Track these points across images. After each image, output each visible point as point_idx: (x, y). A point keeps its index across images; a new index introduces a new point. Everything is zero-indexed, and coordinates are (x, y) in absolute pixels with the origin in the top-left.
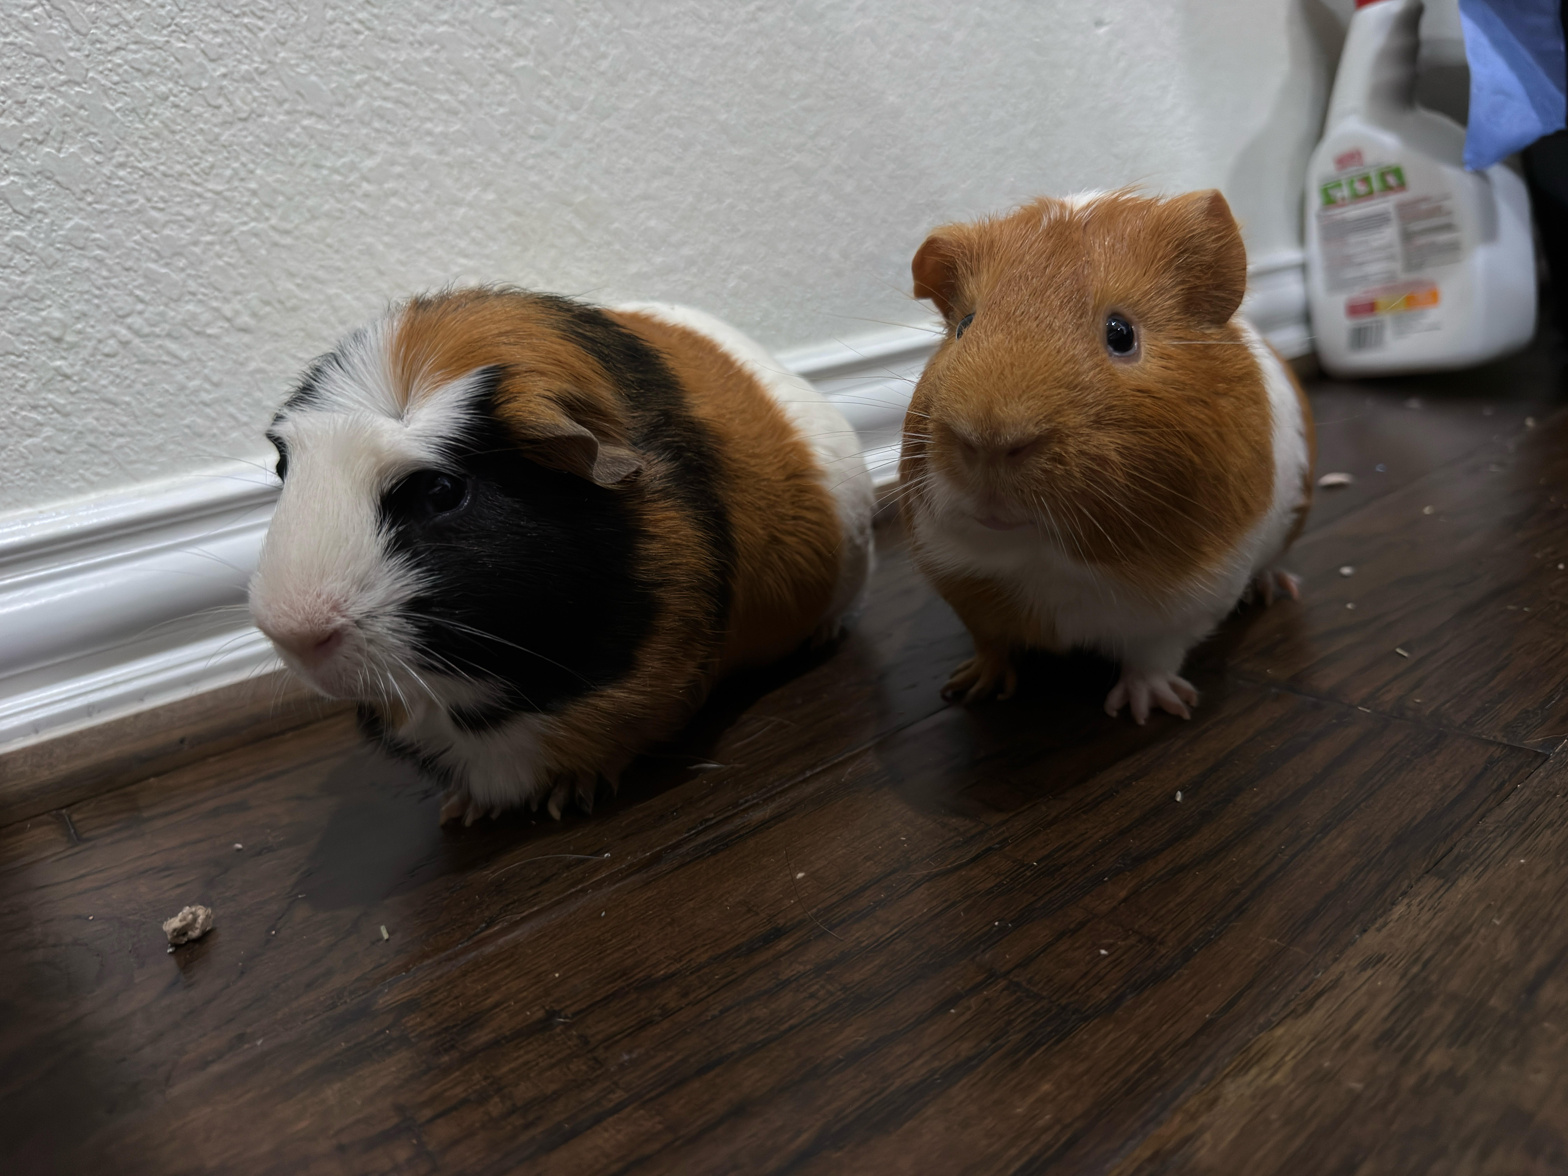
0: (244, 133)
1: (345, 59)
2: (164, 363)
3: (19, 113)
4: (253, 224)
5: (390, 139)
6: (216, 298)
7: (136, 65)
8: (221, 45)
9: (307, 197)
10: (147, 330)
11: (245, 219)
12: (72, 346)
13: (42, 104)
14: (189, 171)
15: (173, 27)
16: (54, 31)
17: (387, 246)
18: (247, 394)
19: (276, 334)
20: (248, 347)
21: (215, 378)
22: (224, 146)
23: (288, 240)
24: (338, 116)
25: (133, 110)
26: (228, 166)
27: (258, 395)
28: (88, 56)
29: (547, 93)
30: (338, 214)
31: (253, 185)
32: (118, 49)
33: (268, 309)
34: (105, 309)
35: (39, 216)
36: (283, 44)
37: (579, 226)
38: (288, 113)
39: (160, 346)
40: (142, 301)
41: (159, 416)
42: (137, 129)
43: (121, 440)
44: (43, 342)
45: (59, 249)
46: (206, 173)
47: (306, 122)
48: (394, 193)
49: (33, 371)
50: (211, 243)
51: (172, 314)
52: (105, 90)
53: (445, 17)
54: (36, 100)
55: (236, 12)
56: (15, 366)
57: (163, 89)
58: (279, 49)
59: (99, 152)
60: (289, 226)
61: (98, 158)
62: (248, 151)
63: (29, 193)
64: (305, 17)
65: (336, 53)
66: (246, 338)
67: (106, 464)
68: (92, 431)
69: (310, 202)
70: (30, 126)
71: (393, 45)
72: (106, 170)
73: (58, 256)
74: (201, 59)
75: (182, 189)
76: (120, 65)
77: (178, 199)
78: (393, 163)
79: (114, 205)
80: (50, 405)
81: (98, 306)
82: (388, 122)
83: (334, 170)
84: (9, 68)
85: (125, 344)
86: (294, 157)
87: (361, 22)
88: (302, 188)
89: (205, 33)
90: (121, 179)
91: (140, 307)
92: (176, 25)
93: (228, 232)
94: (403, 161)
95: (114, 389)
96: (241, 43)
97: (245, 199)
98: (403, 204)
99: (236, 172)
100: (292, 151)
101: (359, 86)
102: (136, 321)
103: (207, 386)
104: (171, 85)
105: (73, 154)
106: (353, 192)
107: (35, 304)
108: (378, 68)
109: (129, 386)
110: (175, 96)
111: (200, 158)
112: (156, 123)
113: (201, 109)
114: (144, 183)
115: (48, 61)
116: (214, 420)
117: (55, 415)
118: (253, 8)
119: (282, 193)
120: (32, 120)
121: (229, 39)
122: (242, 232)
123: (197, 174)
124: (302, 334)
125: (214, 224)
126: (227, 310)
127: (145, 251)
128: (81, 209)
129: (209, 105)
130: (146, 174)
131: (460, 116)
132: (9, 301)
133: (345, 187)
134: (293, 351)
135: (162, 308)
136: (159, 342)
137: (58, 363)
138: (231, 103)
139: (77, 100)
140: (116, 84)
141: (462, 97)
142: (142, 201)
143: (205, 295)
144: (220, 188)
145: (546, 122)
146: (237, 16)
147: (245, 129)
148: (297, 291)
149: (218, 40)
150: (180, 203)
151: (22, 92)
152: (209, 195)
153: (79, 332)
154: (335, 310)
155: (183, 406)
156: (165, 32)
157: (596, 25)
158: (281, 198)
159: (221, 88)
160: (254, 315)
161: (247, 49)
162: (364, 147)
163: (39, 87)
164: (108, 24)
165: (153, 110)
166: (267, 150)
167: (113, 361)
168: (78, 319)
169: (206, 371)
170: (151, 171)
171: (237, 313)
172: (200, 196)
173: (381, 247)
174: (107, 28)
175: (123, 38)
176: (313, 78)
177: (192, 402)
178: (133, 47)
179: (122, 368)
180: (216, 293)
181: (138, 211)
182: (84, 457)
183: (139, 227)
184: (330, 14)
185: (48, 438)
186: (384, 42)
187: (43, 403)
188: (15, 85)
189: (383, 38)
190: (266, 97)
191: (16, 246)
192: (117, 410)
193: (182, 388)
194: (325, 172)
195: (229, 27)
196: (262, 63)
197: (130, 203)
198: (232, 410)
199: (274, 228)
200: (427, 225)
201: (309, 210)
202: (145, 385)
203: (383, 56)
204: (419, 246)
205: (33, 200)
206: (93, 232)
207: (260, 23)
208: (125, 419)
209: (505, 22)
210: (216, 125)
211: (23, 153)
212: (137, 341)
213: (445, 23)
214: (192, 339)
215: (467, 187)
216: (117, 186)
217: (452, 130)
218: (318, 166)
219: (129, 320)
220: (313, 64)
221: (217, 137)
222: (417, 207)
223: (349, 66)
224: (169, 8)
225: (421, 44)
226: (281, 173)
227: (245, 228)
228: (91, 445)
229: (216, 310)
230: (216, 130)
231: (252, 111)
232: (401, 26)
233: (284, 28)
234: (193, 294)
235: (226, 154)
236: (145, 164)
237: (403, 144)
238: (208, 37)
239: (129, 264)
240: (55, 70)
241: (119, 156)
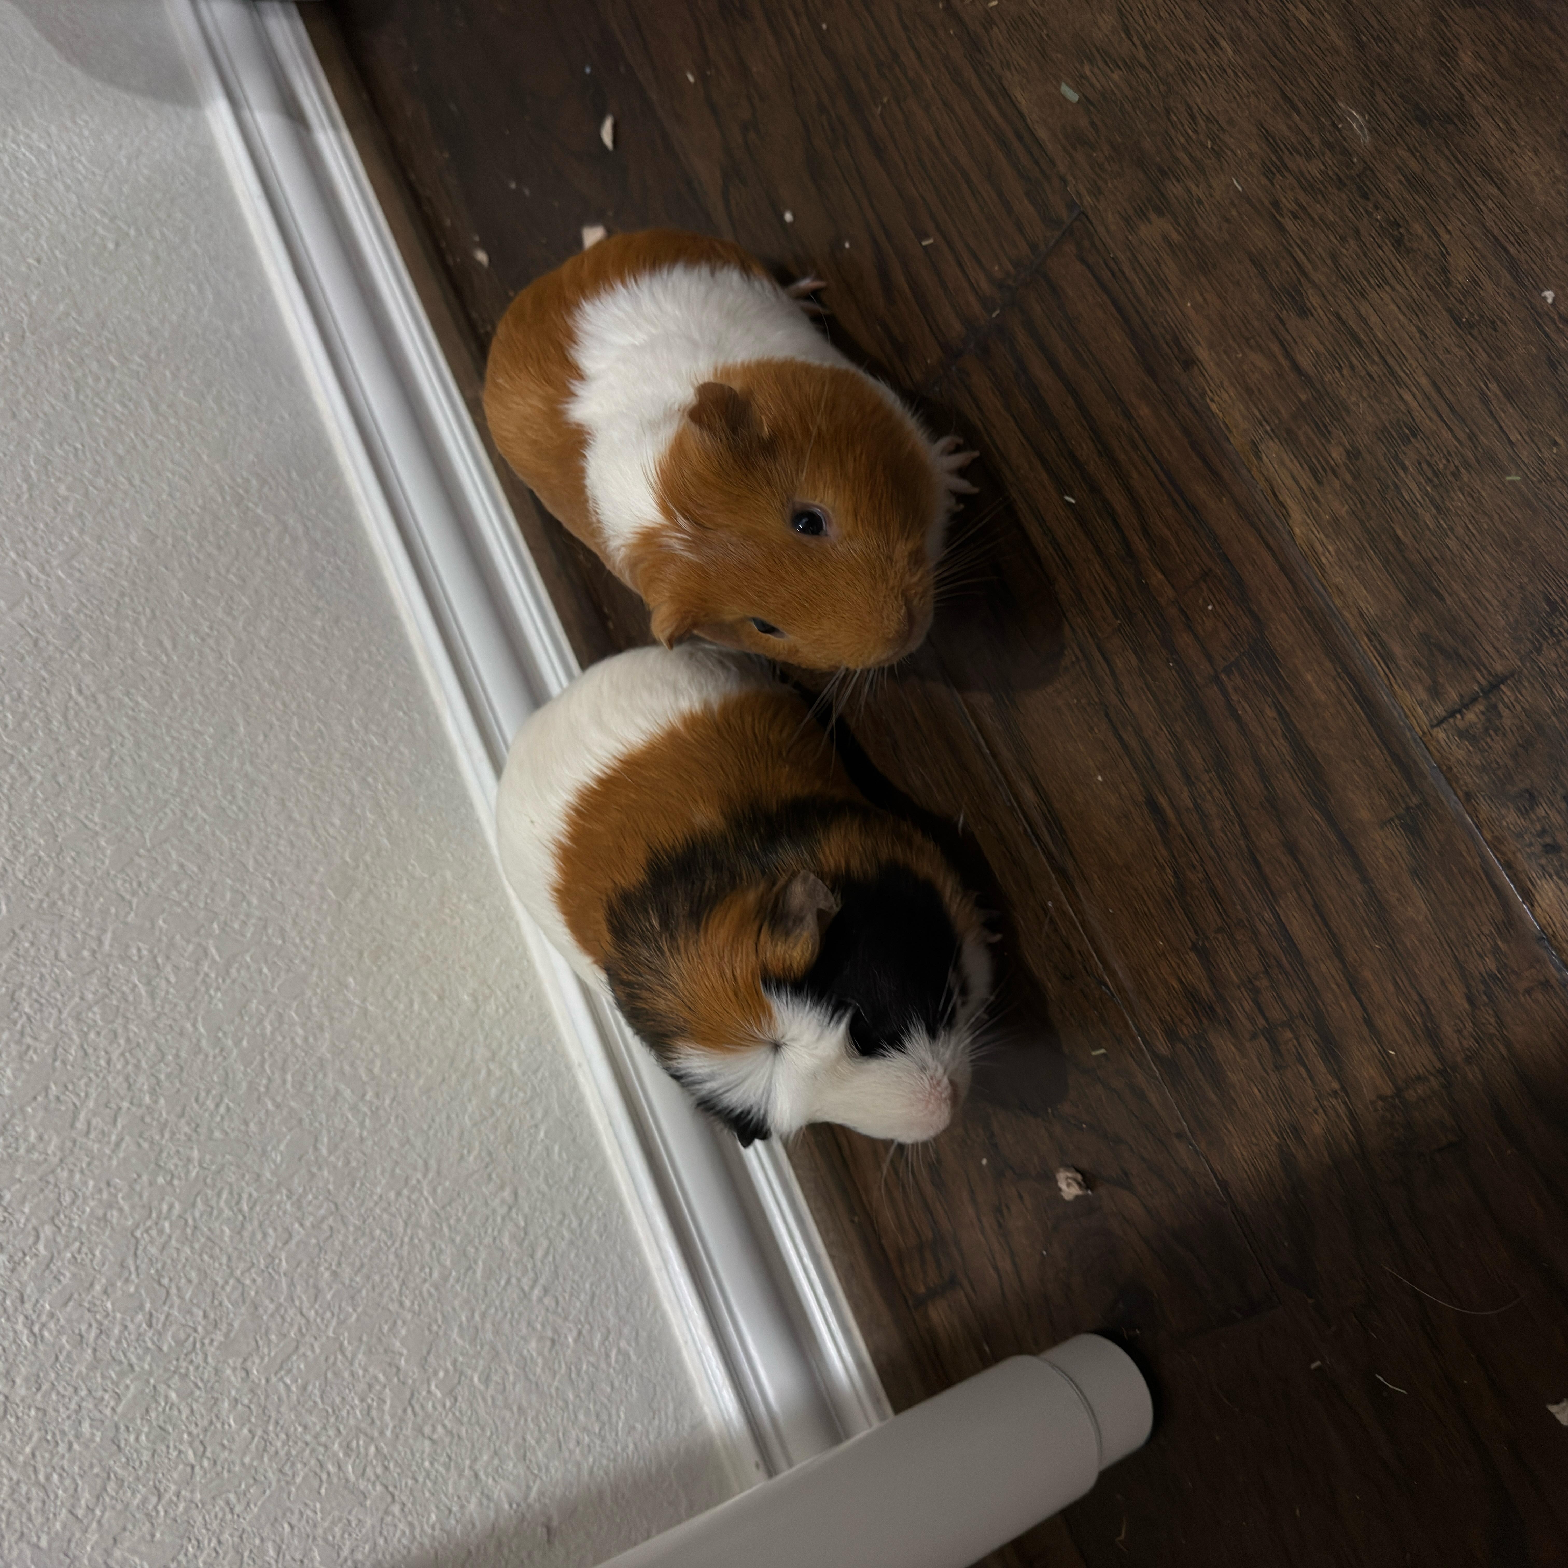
0: (348, 1204)
1: (256, 1119)
2: (554, 1257)
3: (378, 1387)
4: (425, 1193)
5: (320, 1076)
6: (495, 1221)
7: (313, 1299)
8: (275, 1229)
9: (391, 1148)
10: (531, 1274)
11: (423, 1200)
12: (555, 1331)
13: (366, 1370)
14: (393, 1249)
15: (270, 1270)
16: (302, 1366)
17: (418, 1075)
18: (567, 1190)
19: (514, 1169)
20: (529, 1191)
21: (559, 1217)
22: (364, 1222)
23: (433, 1163)
24: (311, 1124)
25: (352, 1298)
26: (380, 1217)
27: (566, 1180)
28: (316, 1339)
29: (236, 926)
30: (400, 1122)
31: (392, 1195)
32: (302, 1314)
33: (494, 1176)
34: (521, 1308)
35: (458, 1364)
36: (258, 1176)
37: (358, 896)
38: (320, 1168)
39: (542, 1262)
40: (508, 1282)
41: (596, 1260)
42: (367, 1294)
43: (621, 1288)
44: (557, 1353)
45: (482, 1347)
46: (391, 1236)
47: (324, 1151)
48: (370, 1071)
49: (580, 1359)
50: (450, 1227)
51: (514, 1255)
52: (341, 1323)
53: (188, 1026)
54: (364, 1376)
55: (240, 1217)
56: (579, 1373)
57: (327, 1275)
58: (264, 1180)
59: (395, 1323)
60: (420, 1162)
61: (400, 1323)
62: (363, 1201)
63: (441, 1374)
64: (228, 1157)
65: (253, 1127)
66: (522, 1193)
67: (640, 1298)
68: (617, 1311)
69: (396, 1145)
70: (387, 1378)
71: (231, 1076)
72: (409, 1316)
73: (487, 1348)
74: (293, 1244)
75: (409, 1253)
76: (317, 1312)
77: (419, 1256)
78: (341, 1072)
79: (435, 1308)
80: (603, 1344)
81: (520, 1314)
82: (305, 1078)
83: (362, 1125)
84: (343, 1398)
85: (546, 1290)
86: (358, 1162)
87: (217, 1106)
88: (384, 1153)
89: (267, 1243)
90: (413, 1303)
91: (514, 1280)
92: (267, 1268)
93: (438, 1215)
94: (338, 1064)
95: (582, 1297)
96: (267, 1213)
97: (406, 1201)
98: (378, 1063)
99: (385, 1210)
100: (354, 1164)
101: (278, 1106)
102: (526, 1283)
103: (566, 1222)
104: (322, 1269)
105: (402, 1343)
106: (377, 1108)
107: (529, 1362)
108: (257, 1090)
109: (578, 1285)
110: (331, 1265)
111: (379, 1241)
112: (358, 1279)
113: (337, 1243)
114: (412, 1285)
115: (328, 1368)
116: (592, 1216)
117: (611, 1339)
118: (233, 1204)
119: (393, 1171)
120: (381, 1377)
121: (267, 1222)
122: (435, 1201)
123: (393, 1243)
124: (509, 1147)
125: (433, 1226)
126: (502, 1211)
127: (468, 1280)
128: (445, 1334)
129: (331, 1236)
130: (403, 1283)
131: (281, 1011)
132: (530, 1380)
133: (375, 1113)
134: (525, 1154)
135: (511, 1264)
136: (539, 1264)
137: (570, 1340)
138: (324, 1218)
139: (356, 1344)
140: (333, 1314)
141: (263, 1009)
142: (427, 1285)
143: (493, 1230)
144: (401, 1223)
145: (265, 927)
146: (244, 1217)
147: (344, 1204)
148: (475, 1153)
149: (271, 1231)
150: (422, 1255)
151: (361, 1386)
152: (409, 1231)
153: (543, 1326)
154: (484, 1119)
155: (585, 1242)
156: (276, 1277)
157: (153, 875)
158: (398, 1171)
159: (313, 1226)
160: (502, 1188)
161: (271, 1206)
162: (334, 1099)
163: (352, 1374)
164: (283, 1324)
165: (347, 1282)
166: (358, 1185)
167: (561, 1299)
168: (534, 1329)
169: (554, 1224)
170: (400, 1280)
171: (503, 1201)
172: (412, 1239)
173: (421, 1082)
174: (286, 1325)
175: (291, 1312)
176: (282, 1147)
177: (581, 1234)
178: (297, 1303)
179: (565, 1291)
180: (491, 1220)
181: (437, 1288)
182: (638, 1314)
183: (449, 1286)
184: (217, 1134)
185: (629, 1344)
186: (230, 1085)
187: (603, 1350)
188: (356, 1393)
189: (226, 1085)
190: (311, 1188)
191: (486, 1380)
192: (598, 1292)
193: (571, 1243)
194: (365, 1134)
195: (256, 1222)
196: (281, 1194)
197: (430, 1294)
198: (581, 1202)
199: (425, 1176)
200: (392, 1039)
201: (403, 1146)
202: (574, 1272)
203: (244, 1085)
204: (412, 1047)
205: (447, 1372)
206: (461, 1323)
207: (245, 1196)
208: (604, 1286)
209: (176, 968)
210: (347, 1229)
211: (410, 1381)
212: (542, 1281)
213: (194, 1025)
214: (531, 1237)
215: (348, 1003)
216: (419, 1306)
217: (296, 1018)
218: (362, 1139)
219: (526, 1288)
220: (269, 1148)
221: (357, 1228)
222: (377, 1049)
223: (262, 1114)
224: (254, 1275)
225: (222, 1050)
226: (375, 1171)
227: (431, 1201)
228: (628, 1310)
229: (503, 1219)
230: (351, 1229)
231: (327, 1198)
232: (210, 1068)
233: (243, 1176)
234: (494, 1240)
235: (371, 1219)
236: (396, 1285)
237: (322, 1062)
238: (271, 1242)
239: (481, 1292)
240: (335, 1363)
241: (394, 1307)
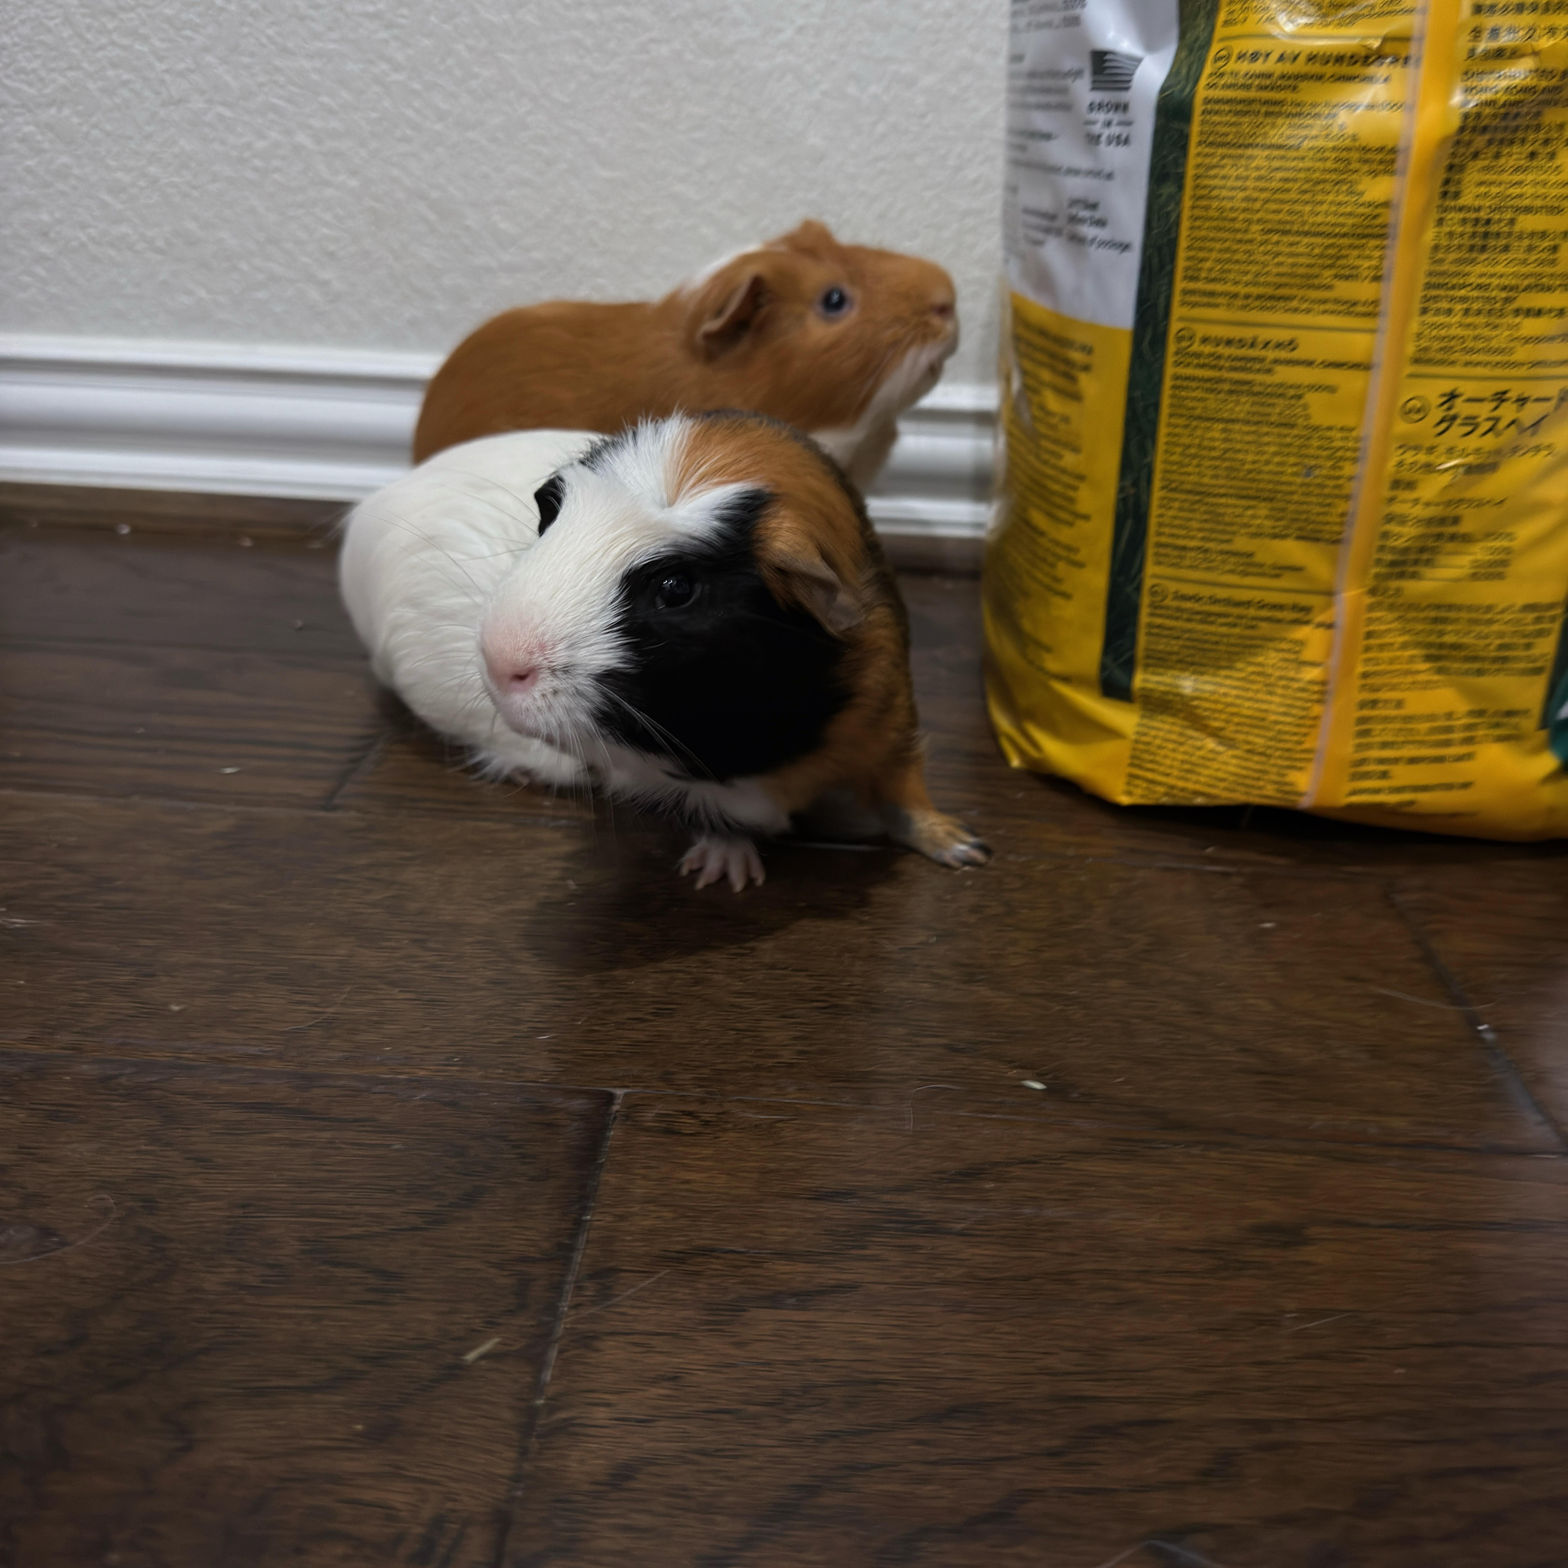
3: (39, 86)
5: (279, 128)
13: (53, 81)
16: (65, 35)
20: (160, 263)
22: (160, 121)
23: (196, 193)
24: (242, 107)
25: (106, 90)
26: (161, 135)
29: (417, 104)
47: (219, 110)
48: (277, 170)
54: (49, 78)
58: (204, 54)
59: (83, 117)
60: (198, 183)
61: (82, 120)
63: (39, 137)
64: (226, 32)
65: (246, 60)
69: (214, 168)
70: (45, 95)
71: (290, 56)
72: (84, 129)
74: (153, 59)
78: (279, 147)
88: (209, 158)
89: (157, 40)
93: (156, 181)
94: (288, 146)
96: (178, 48)
99: (166, 140)
100: (206, 129)
105: (67, 116)
120: (46, 91)
131: (338, 116)
157: (470, 49)
162: (258, 133)
205: (40, 142)
211: (39, 112)
215: (337, 173)
217: (330, 126)
237: (290, 133)
241: (94, 120)
